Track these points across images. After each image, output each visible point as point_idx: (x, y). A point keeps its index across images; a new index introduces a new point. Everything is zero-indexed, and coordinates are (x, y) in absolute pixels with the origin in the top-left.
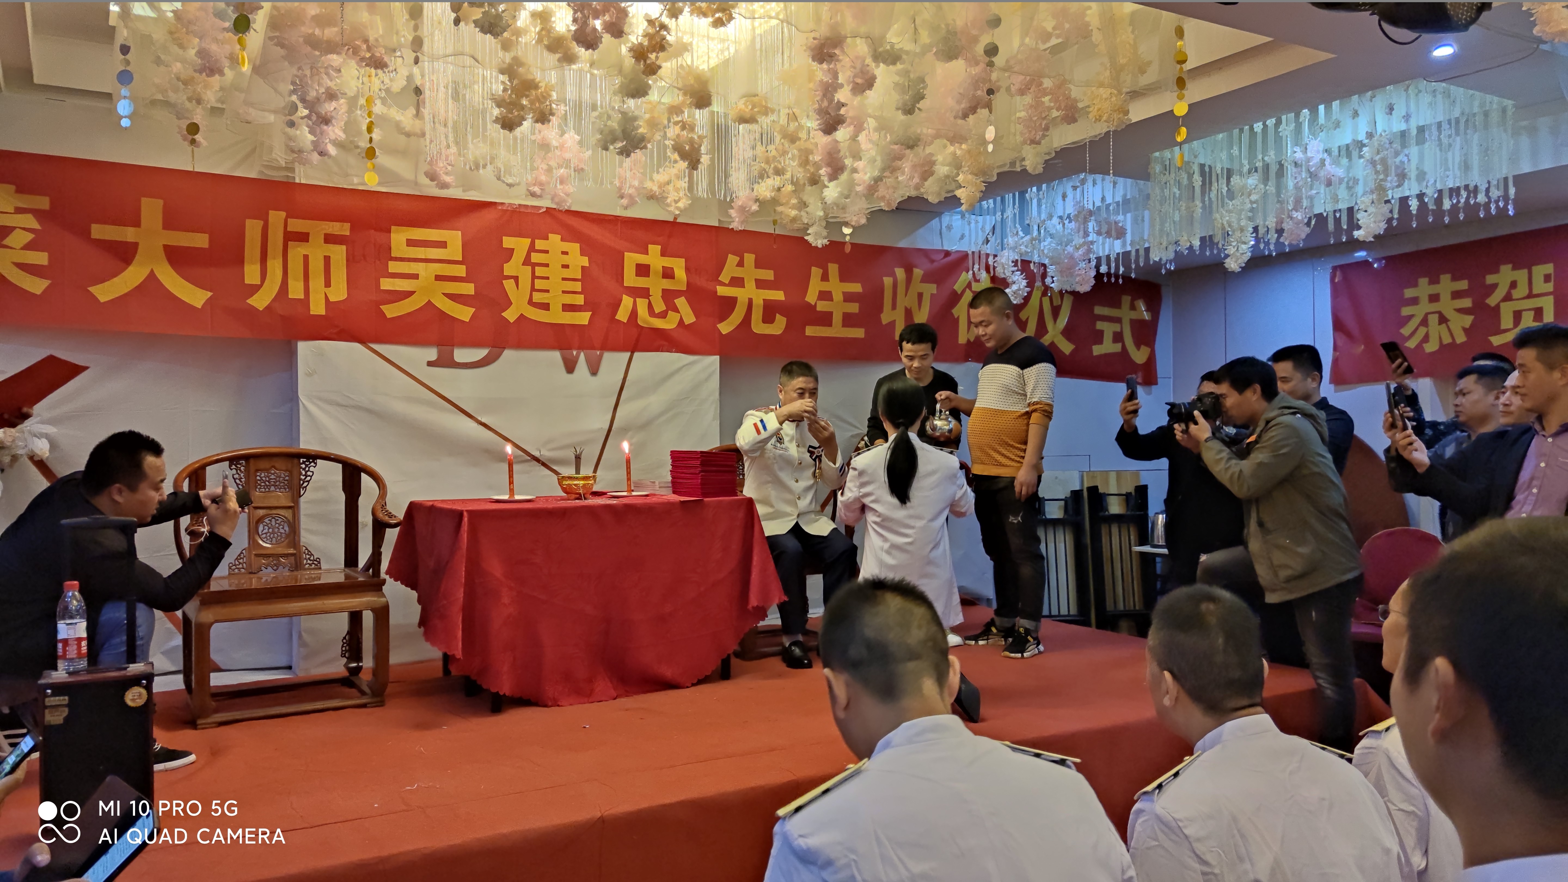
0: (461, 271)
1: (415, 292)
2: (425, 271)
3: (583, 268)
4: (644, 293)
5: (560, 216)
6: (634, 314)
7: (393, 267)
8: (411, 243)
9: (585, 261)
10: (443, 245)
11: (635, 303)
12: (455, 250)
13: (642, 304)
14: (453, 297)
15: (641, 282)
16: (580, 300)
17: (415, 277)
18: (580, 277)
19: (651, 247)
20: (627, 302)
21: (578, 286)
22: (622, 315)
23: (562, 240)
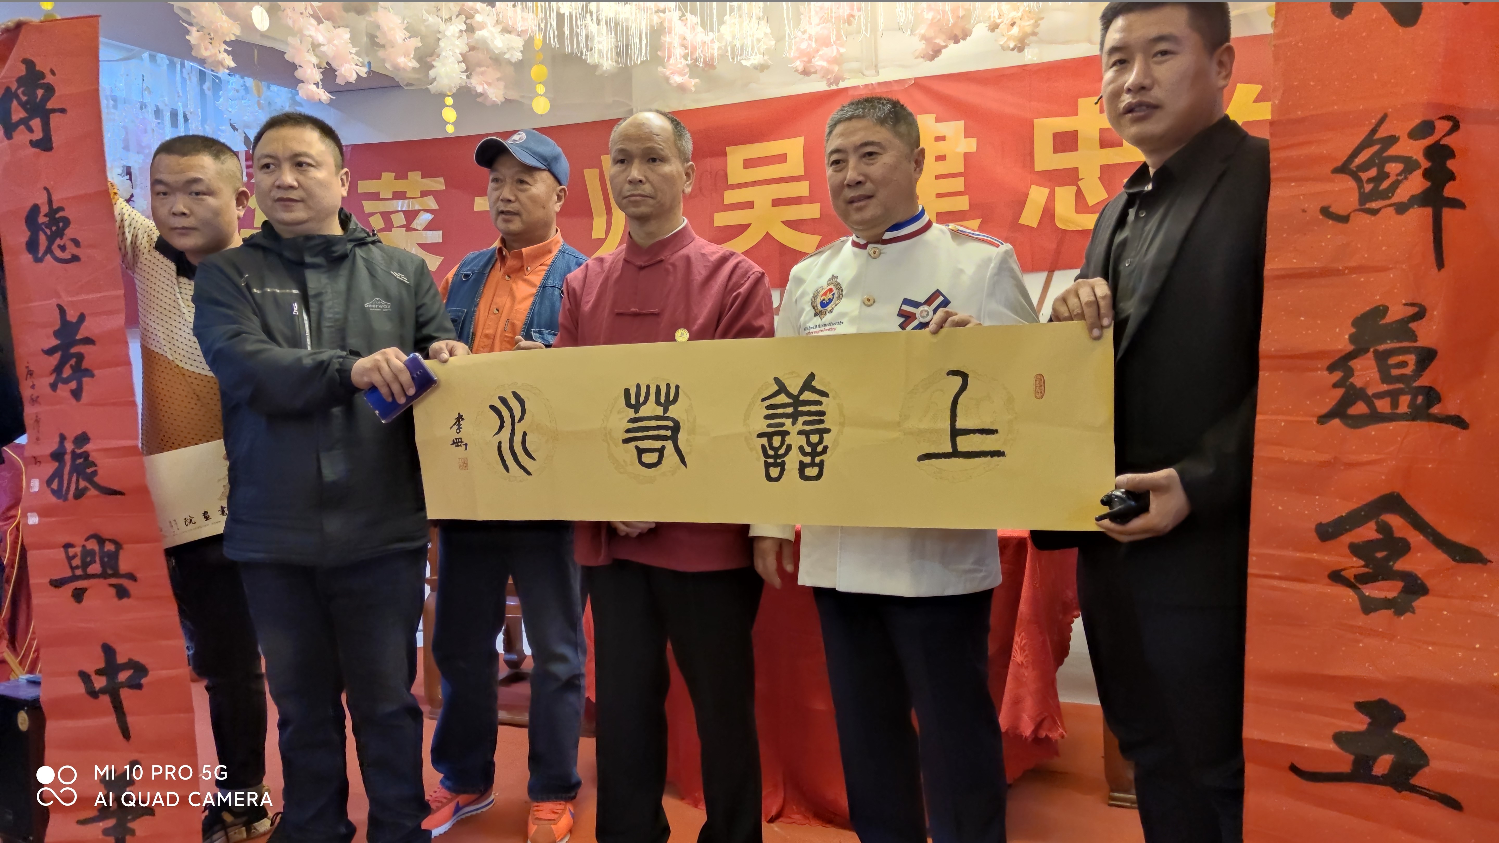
0: (802, 189)
1: (749, 225)
2: (762, 196)
3: (967, 156)
4: (1070, 177)
5: (936, 86)
6: (1048, 213)
7: (731, 197)
8: (749, 164)
9: (971, 145)
10: (781, 158)
11: (1051, 198)
12: (795, 165)
13: (1065, 196)
14: (794, 225)
15: (1065, 161)
16: (962, 203)
17: (750, 205)
18: (961, 169)
19: (1082, 102)
20: (1038, 195)
21: (959, 184)
22: (1030, 217)
23: (937, 120)
